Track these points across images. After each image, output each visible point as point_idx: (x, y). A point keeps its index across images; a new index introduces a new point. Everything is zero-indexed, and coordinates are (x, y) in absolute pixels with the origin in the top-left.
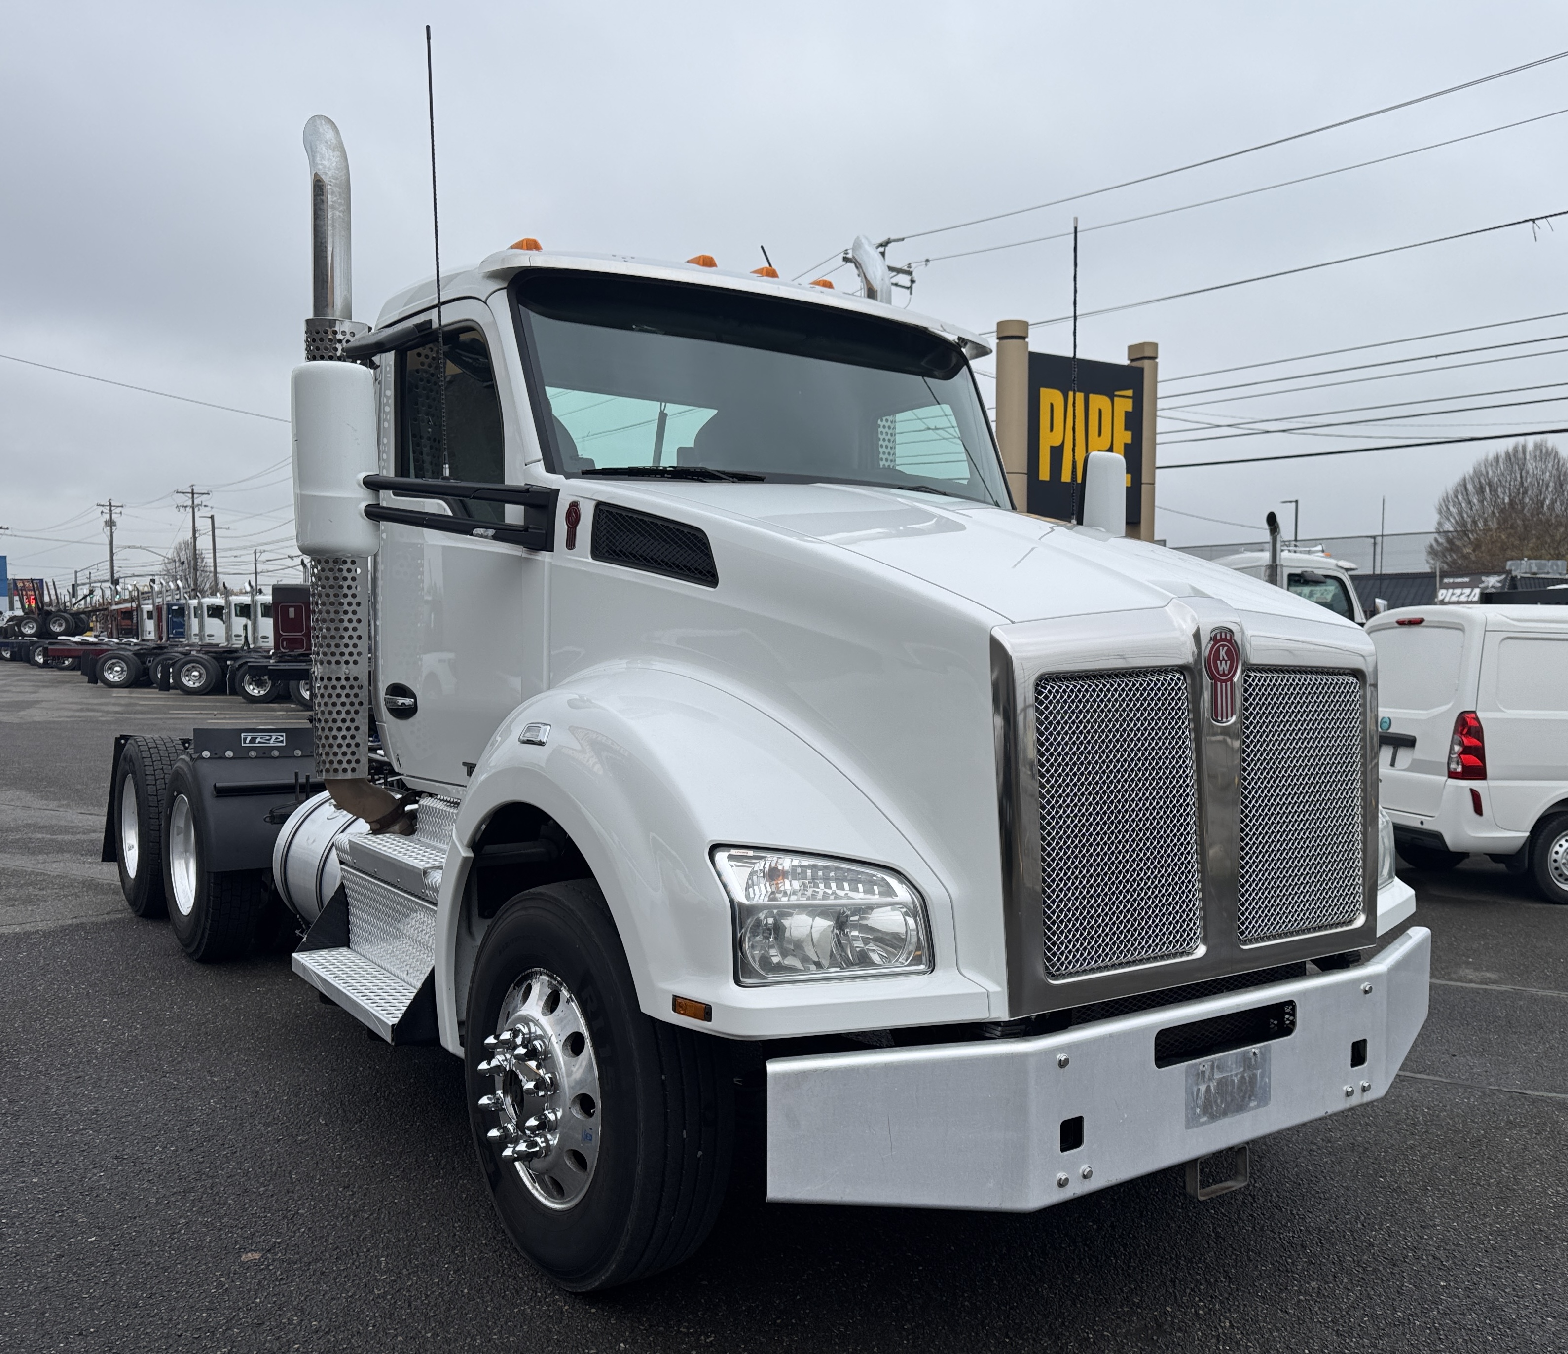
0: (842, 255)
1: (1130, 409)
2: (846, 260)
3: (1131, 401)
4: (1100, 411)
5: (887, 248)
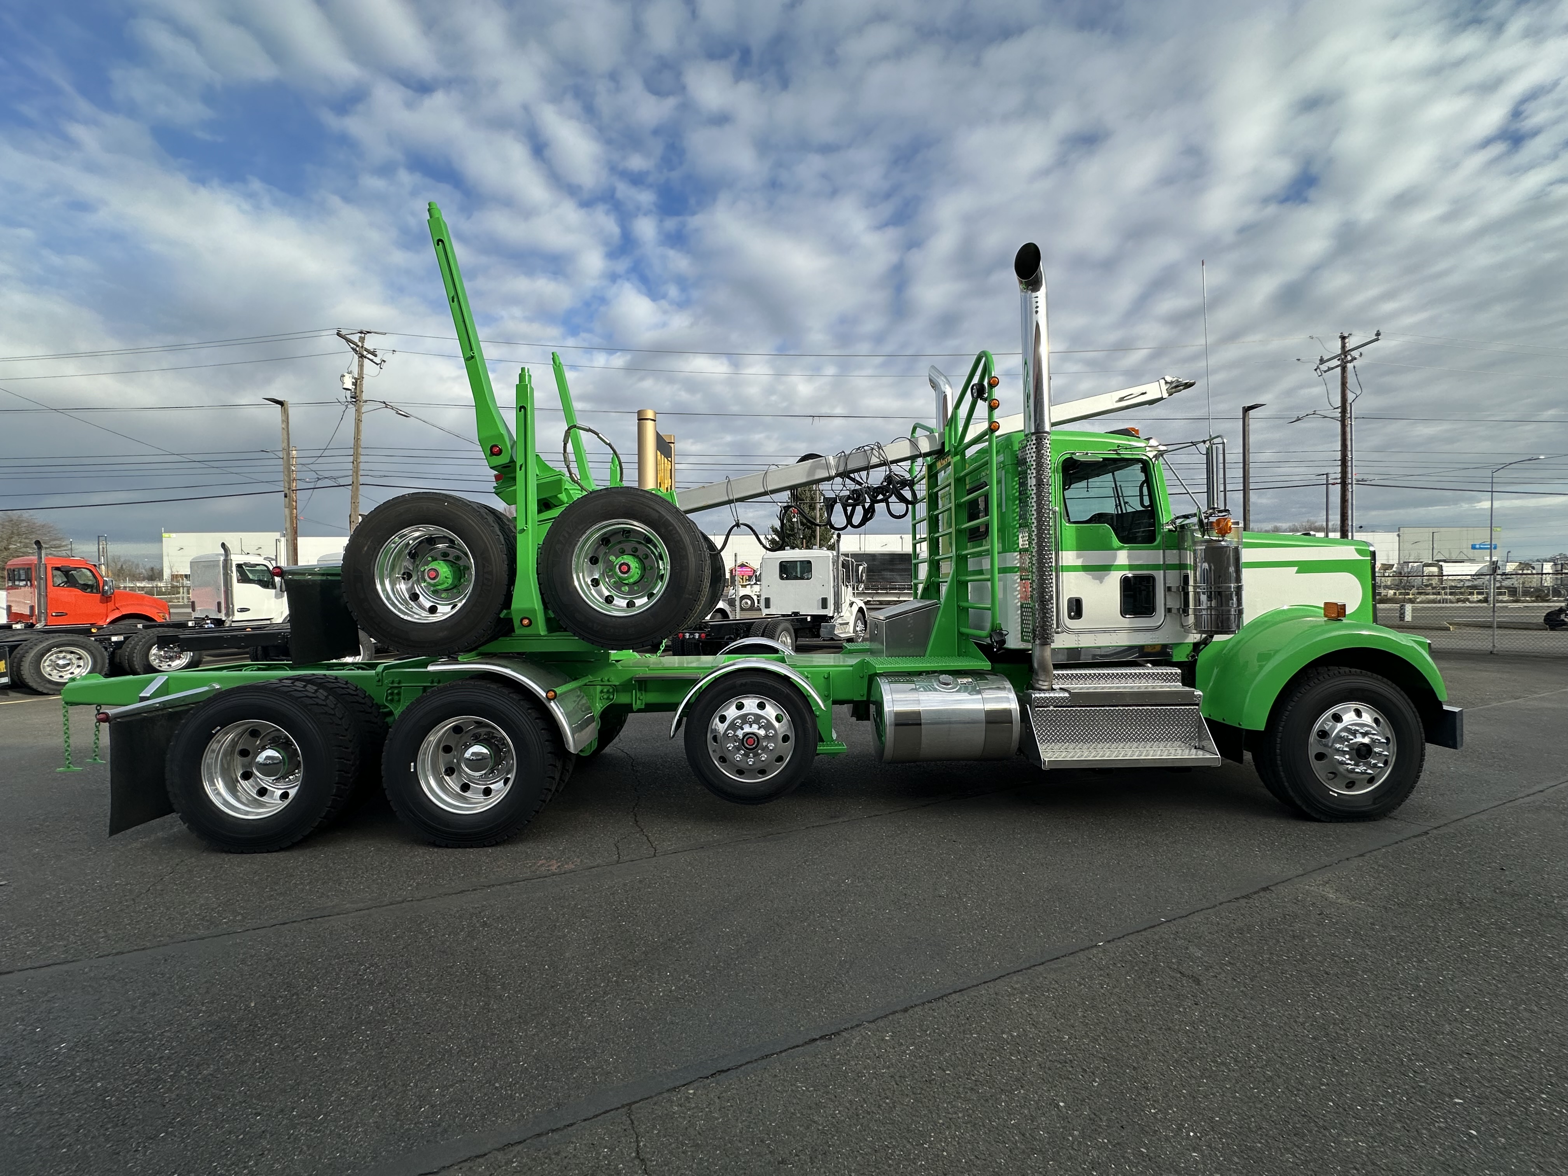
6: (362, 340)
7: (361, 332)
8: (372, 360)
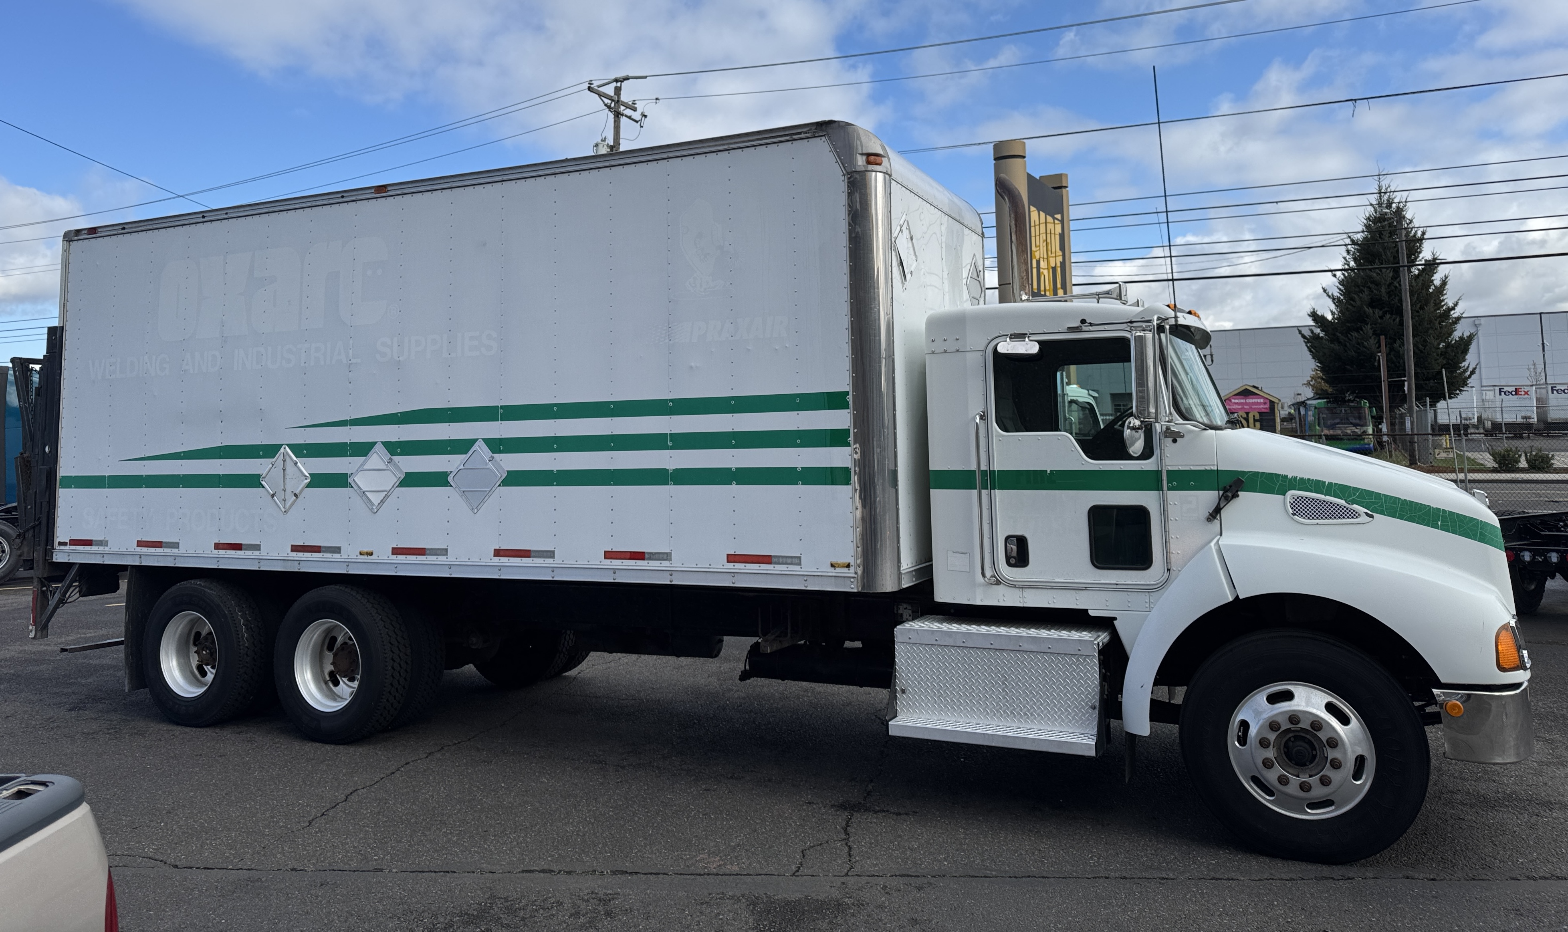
0: (587, 85)
1: (1061, 231)
2: (589, 89)
4: (1051, 231)
5: (623, 83)
6: (618, 90)
7: (617, 81)
8: (630, 117)
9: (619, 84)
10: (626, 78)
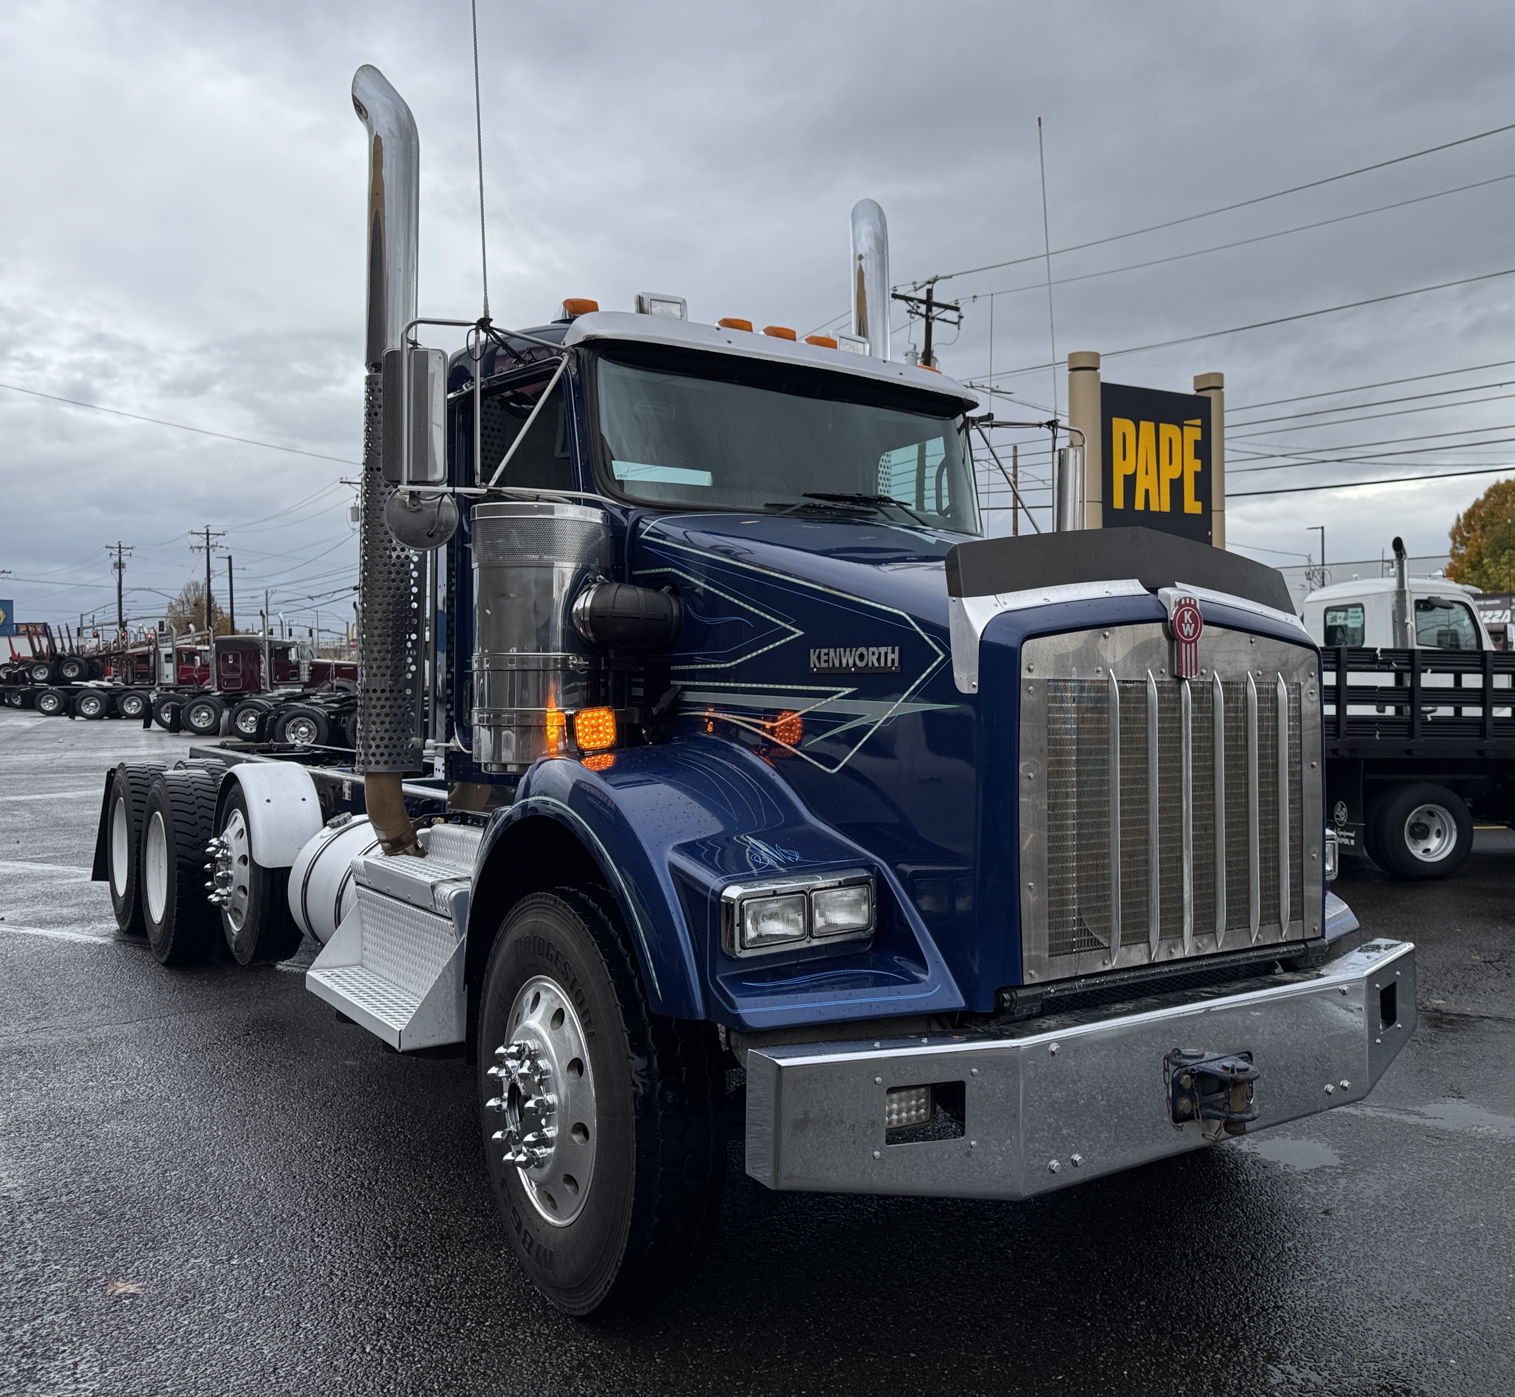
0: (892, 294)
1: (1199, 438)
2: (894, 296)
3: (1199, 430)
4: (1170, 440)
5: (934, 285)
6: (929, 292)
7: (929, 282)
8: (944, 320)
9: (929, 286)
10: (935, 280)
